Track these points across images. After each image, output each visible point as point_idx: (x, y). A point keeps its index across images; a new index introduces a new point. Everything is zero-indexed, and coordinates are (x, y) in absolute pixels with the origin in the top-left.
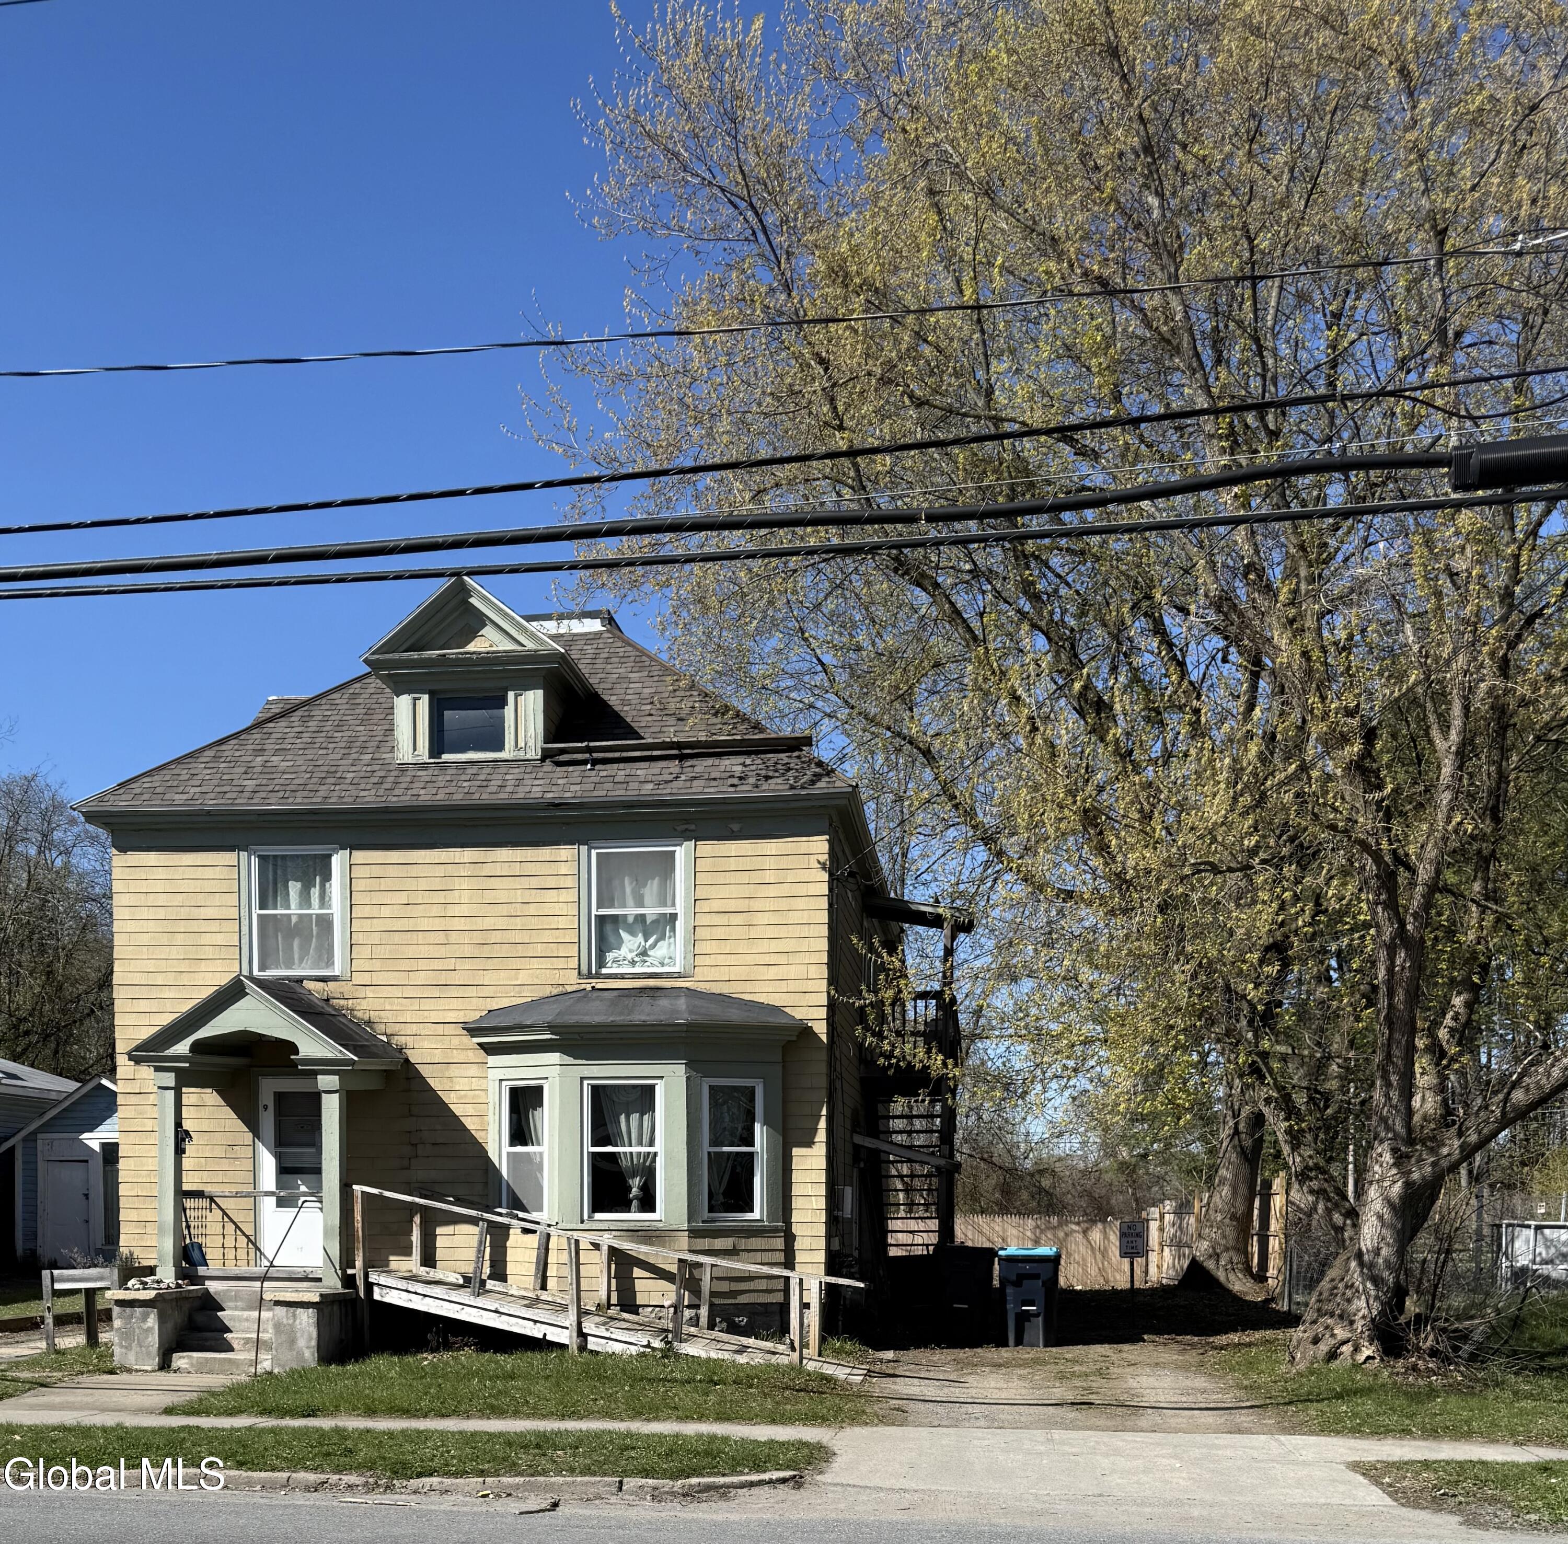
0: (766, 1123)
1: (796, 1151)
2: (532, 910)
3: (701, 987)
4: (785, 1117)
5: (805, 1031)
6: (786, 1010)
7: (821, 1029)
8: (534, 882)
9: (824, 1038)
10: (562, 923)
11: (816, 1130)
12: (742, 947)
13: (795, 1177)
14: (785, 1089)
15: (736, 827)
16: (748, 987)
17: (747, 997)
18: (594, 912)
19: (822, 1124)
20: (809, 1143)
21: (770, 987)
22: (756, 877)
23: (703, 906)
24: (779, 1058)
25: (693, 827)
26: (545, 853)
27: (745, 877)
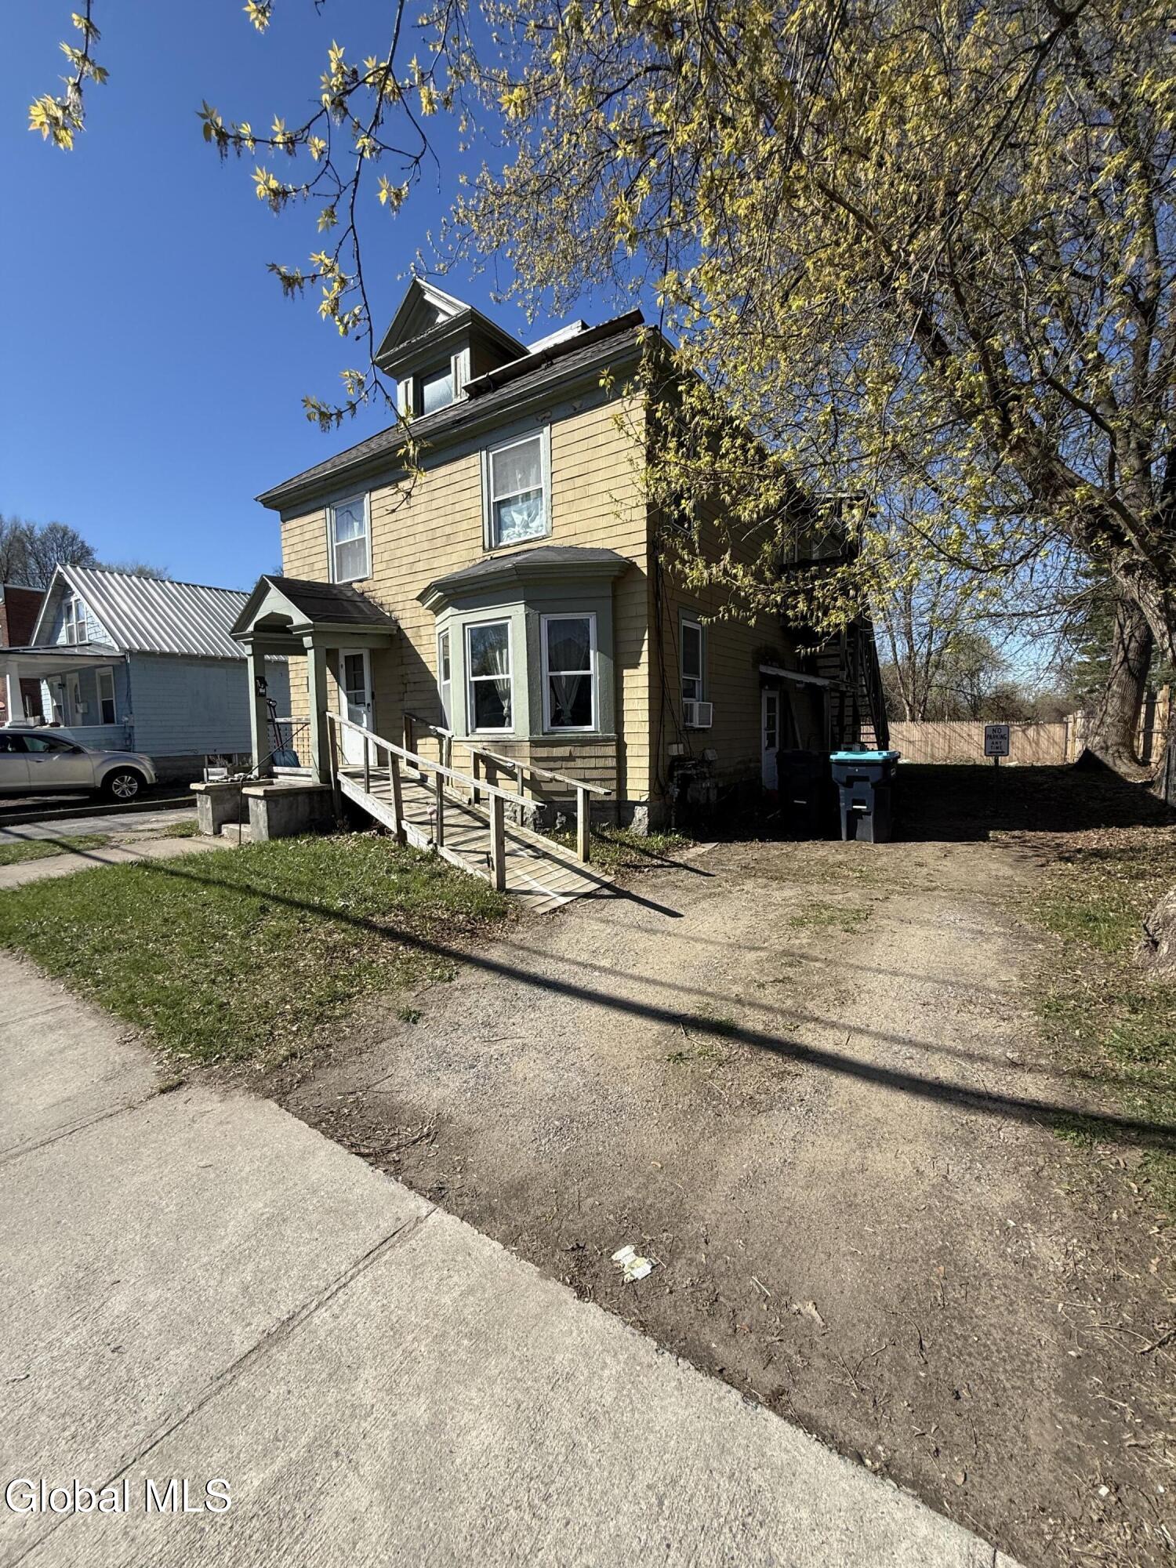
0: (599, 649)
1: (626, 672)
2: (458, 507)
3: (557, 543)
4: (616, 643)
5: (629, 566)
6: (616, 551)
7: (642, 563)
8: (457, 487)
9: (645, 571)
10: (474, 512)
11: (641, 652)
12: (585, 504)
13: (626, 694)
14: (615, 619)
15: (577, 404)
16: (588, 537)
17: (588, 546)
18: (492, 500)
19: (645, 647)
20: (636, 665)
21: (601, 534)
22: (592, 442)
23: (557, 477)
24: (609, 593)
25: (549, 414)
26: (462, 463)
27: (584, 445)
